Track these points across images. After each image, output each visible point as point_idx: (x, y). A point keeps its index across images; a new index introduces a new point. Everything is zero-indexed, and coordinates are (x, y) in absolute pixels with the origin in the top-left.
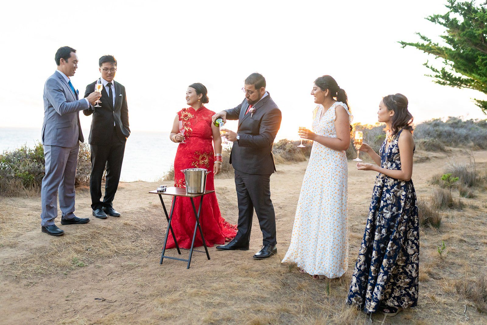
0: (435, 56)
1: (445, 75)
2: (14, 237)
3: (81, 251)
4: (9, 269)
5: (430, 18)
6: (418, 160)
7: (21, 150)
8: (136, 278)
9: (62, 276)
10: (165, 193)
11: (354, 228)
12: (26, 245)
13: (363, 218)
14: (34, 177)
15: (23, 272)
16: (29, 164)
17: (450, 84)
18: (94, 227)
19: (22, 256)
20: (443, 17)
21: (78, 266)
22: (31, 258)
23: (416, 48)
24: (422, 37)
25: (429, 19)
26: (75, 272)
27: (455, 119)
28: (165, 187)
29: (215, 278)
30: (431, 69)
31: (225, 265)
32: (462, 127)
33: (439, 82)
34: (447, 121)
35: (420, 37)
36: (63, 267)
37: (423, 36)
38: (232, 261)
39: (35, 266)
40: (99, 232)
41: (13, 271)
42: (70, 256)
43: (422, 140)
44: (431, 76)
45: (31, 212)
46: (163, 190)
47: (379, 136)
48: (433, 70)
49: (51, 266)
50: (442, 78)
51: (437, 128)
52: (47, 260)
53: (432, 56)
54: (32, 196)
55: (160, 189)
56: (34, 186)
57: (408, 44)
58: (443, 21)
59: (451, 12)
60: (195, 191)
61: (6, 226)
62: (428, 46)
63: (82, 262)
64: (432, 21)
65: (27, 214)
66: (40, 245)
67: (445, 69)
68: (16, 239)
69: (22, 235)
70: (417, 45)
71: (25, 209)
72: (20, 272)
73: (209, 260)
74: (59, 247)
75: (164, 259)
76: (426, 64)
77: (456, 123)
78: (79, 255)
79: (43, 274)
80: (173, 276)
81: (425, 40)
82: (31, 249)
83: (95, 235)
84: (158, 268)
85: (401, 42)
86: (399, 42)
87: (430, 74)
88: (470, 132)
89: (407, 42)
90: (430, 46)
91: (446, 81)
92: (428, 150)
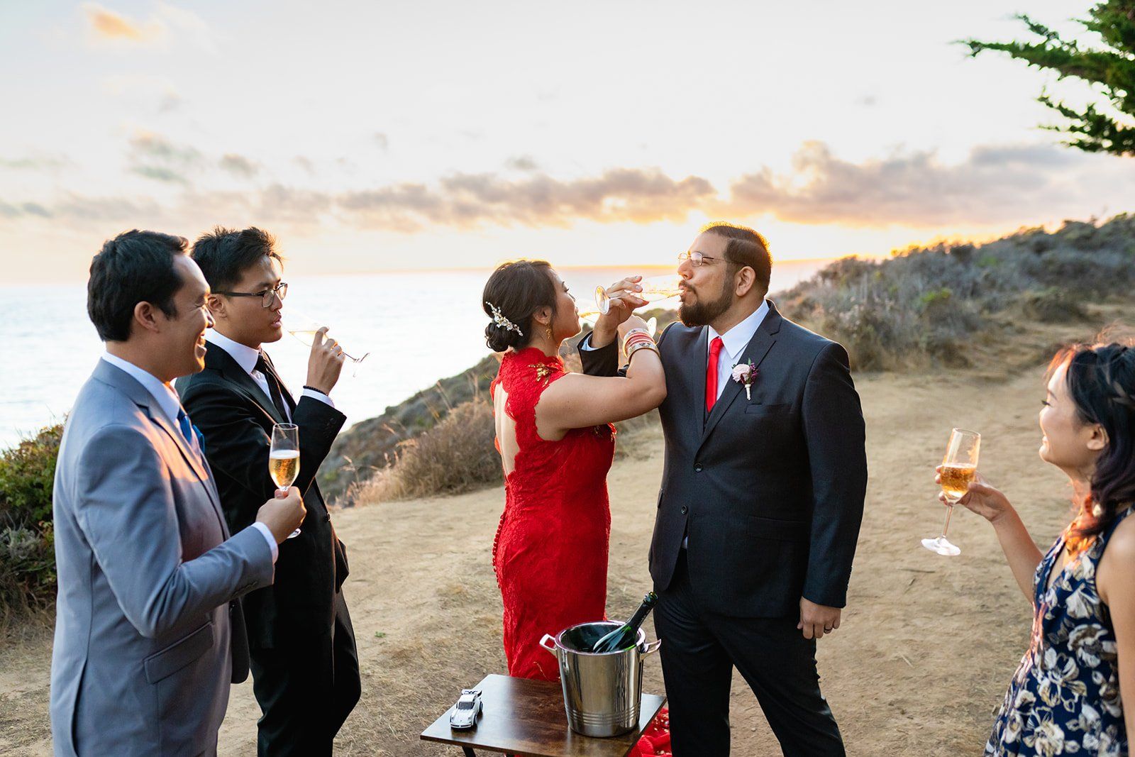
1: (1099, 125)
6: (1041, 356)
17: (1110, 149)
23: (1010, 54)
24: (1032, 25)
30: (1059, 112)
33: (1081, 145)
35: (1029, 26)
37: (1035, 25)
43: (1029, 294)
44: (1057, 129)
47: (927, 295)
48: (1067, 113)
50: (1089, 133)
53: (1054, 73)
57: (985, 46)
62: (1042, 47)
67: (1094, 107)
70: (1015, 50)
81: (1042, 34)
85: (969, 42)
86: (963, 42)
87: (1054, 125)
88: (1128, 260)
89: (984, 42)
90: (1049, 48)
91: (1099, 141)
92: (1046, 320)
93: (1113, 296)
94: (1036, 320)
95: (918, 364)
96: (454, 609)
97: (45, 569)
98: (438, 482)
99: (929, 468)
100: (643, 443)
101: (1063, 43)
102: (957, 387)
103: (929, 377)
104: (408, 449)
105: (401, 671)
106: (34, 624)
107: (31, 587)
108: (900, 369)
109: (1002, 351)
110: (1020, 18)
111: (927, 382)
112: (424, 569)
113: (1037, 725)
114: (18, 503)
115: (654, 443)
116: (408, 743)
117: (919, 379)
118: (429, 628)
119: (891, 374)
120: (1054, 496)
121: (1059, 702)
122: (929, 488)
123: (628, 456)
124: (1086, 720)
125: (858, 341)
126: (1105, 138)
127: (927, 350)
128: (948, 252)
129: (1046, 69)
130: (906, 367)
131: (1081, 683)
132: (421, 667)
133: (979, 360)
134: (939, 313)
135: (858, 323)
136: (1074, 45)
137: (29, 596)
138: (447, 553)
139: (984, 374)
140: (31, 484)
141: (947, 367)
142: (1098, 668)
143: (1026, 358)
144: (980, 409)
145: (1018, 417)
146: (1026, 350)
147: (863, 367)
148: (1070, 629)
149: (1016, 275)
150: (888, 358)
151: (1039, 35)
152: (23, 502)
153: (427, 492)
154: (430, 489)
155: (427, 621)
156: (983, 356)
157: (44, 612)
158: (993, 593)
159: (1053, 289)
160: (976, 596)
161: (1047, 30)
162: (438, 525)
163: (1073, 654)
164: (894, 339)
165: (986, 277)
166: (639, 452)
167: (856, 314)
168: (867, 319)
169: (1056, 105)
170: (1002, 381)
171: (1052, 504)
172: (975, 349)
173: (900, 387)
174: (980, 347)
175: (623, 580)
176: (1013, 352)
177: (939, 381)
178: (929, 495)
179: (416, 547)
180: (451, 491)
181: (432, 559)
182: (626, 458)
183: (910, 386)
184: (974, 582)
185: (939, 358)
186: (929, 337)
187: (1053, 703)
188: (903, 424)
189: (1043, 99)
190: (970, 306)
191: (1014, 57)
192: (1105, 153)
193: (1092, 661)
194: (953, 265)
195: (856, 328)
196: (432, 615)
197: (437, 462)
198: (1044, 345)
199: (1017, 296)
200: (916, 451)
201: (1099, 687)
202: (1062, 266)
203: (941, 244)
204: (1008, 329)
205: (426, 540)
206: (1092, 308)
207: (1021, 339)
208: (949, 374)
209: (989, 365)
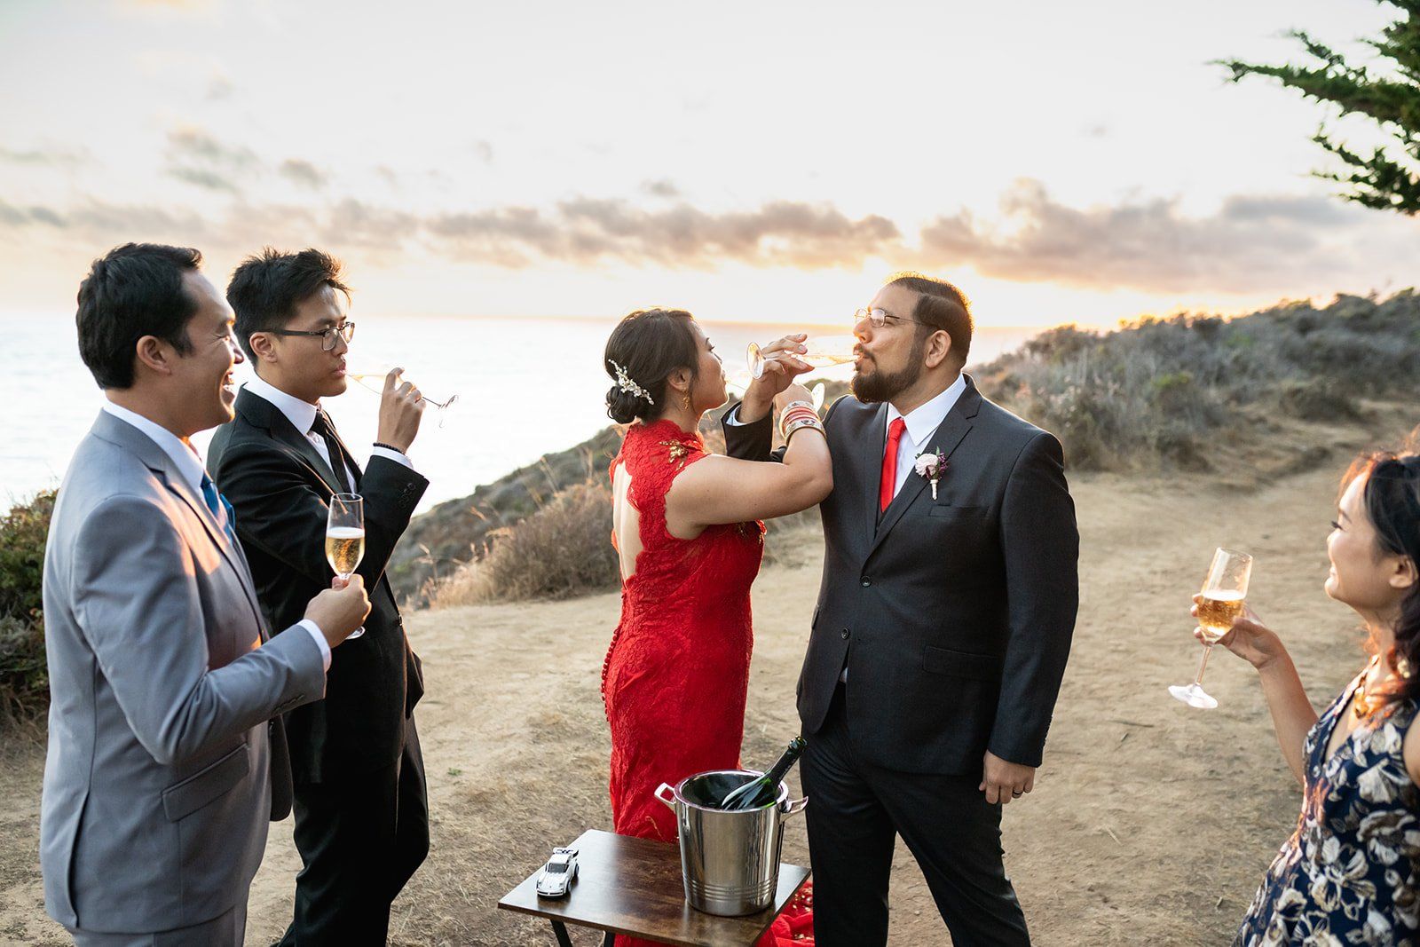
0: (1339, 107)
1: (1388, 175)
6: (1299, 462)
17: (1400, 207)
23: (1281, 81)
24: (1311, 46)
30: (1339, 157)
32: (1384, 327)
33: (1364, 199)
34: (1330, 309)
35: (1307, 47)
37: (1315, 45)
43: (1287, 384)
44: (1335, 177)
47: (1163, 380)
48: (1346, 156)
50: (1375, 185)
53: (1335, 107)
57: (1250, 69)
62: (1323, 73)
67: (1384, 153)
70: (1287, 76)
77: (1364, 317)
81: (1323, 57)
85: (1231, 63)
86: (1223, 63)
87: (1331, 172)
88: (1414, 348)
89: (1249, 65)
90: (1330, 75)
91: (1387, 195)
92: (1309, 416)
93: (1392, 391)
94: (1295, 417)
95: (1145, 464)
96: (549, 744)
97: (36, 669)
98: (536, 584)
99: (1152, 596)
100: (795, 547)
101: (1348, 70)
102: (1192, 495)
103: (1159, 482)
104: (500, 540)
105: (478, 819)
106: (18, 738)
107: (18, 691)
108: (1123, 470)
109: (1251, 453)
110: (1296, 35)
111: (1156, 488)
112: (514, 692)
113: (1307, 934)
115: (810, 548)
116: (483, 910)
117: (1145, 483)
118: (516, 766)
119: (1110, 476)
120: (1307, 638)
121: (1338, 907)
122: (1152, 620)
123: (776, 561)
124: (1372, 931)
125: (1072, 432)
126: (1393, 191)
127: (1158, 447)
128: (1189, 325)
129: (1325, 101)
130: (1130, 467)
131: (1370, 884)
132: (504, 815)
133: (1222, 463)
134: (1174, 401)
135: (1073, 409)
136: (1362, 73)
137: (14, 703)
138: (543, 672)
139: (1226, 481)
140: (23, 561)
141: (1181, 469)
142: (1394, 866)
143: (1281, 464)
144: (1221, 525)
145: (1266, 537)
146: (1281, 453)
147: (1076, 464)
148: (1363, 816)
149: (1273, 359)
150: (1108, 456)
151: (1319, 58)
152: (12, 583)
153: (522, 594)
154: (526, 592)
155: (514, 757)
156: (1226, 458)
157: (32, 723)
158: (1226, 756)
159: (1318, 378)
160: (1204, 760)
161: (1330, 52)
162: (535, 638)
163: (1363, 846)
164: (1117, 433)
165: (1236, 360)
166: (791, 557)
167: (1071, 399)
168: (1085, 405)
169: (1336, 147)
170: (1249, 491)
171: (1304, 647)
172: (1218, 449)
173: (1122, 492)
174: (1224, 448)
175: (763, 718)
176: (1263, 455)
177: (1169, 487)
178: (1151, 630)
179: (505, 664)
180: (552, 595)
181: (523, 680)
182: (773, 565)
183: (1134, 491)
184: (1202, 742)
185: (1172, 458)
186: (1161, 431)
187: (1330, 907)
188: (1122, 538)
189: (1319, 139)
190: (1213, 394)
191: (1286, 85)
192: (1394, 210)
193: (1388, 856)
194: (1195, 343)
195: (1069, 416)
196: (522, 750)
197: (537, 557)
198: (1304, 448)
199: (1272, 386)
200: (1137, 574)
201: (1393, 889)
202: (1331, 350)
203: (1182, 315)
204: (1259, 426)
205: (517, 655)
206: (1366, 404)
207: (1275, 439)
208: (1183, 479)
209: (1233, 470)
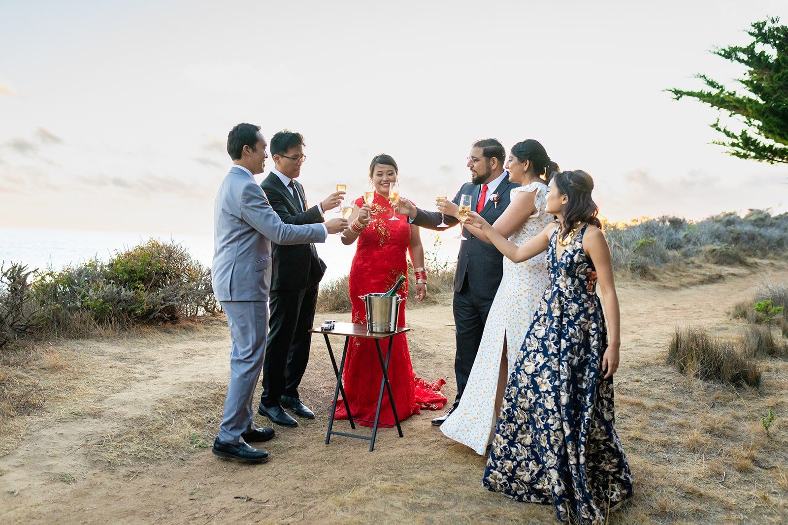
0: (729, 113)
1: (748, 142)
2: (95, 402)
3: (200, 424)
4: (96, 451)
5: (723, 53)
6: (705, 280)
7: (90, 265)
8: (292, 466)
9: (178, 461)
10: (332, 331)
11: (622, 388)
12: (116, 414)
13: (633, 372)
14: (111, 308)
15: (118, 456)
16: (103, 288)
17: (755, 157)
18: (215, 386)
19: (113, 430)
20: (744, 51)
21: (200, 446)
22: (127, 433)
23: (699, 99)
24: (708, 81)
25: (720, 54)
26: (196, 456)
27: (760, 212)
28: (333, 323)
29: (416, 466)
30: (724, 133)
31: (428, 445)
32: (772, 225)
33: (737, 154)
34: (747, 217)
35: (706, 82)
36: (176, 448)
37: (710, 81)
38: (438, 439)
39: (134, 447)
40: (223, 393)
41: (103, 454)
42: (185, 431)
43: (709, 247)
44: (724, 144)
45: (113, 363)
46: (331, 327)
47: (641, 241)
48: (728, 134)
49: (159, 447)
50: (742, 148)
51: (731, 228)
52: (152, 438)
53: (725, 112)
54: (108, 337)
55: (326, 326)
56: (111, 322)
57: (685, 93)
58: (745, 57)
59: (757, 42)
60: (382, 329)
61: (81, 384)
62: (718, 96)
63: (204, 441)
64: (727, 57)
65: (108, 365)
66: (138, 413)
67: (746, 132)
68: (99, 404)
69: (107, 398)
70: (701, 96)
71: (102, 357)
72: (113, 455)
73: (401, 439)
74: (167, 417)
75: (332, 436)
76: (715, 125)
77: (762, 220)
78: (198, 429)
79: (148, 458)
80: (351, 463)
81: (714, 87)
82: (125, 420)
83: (218, 398)
84: (323, 451)
85: (674, 90)
86: (670, 90)
87: (722, 141)
88: (785, 234)
89: (684, 91)
90: (722, 96)
91: (748, 152)
92: (719, 263)
93: (771, 255)
94: (712, 263)
95: (623, 276)
101: (728, 93)
102: (645, 289)
103: (629, 283)
109: (681, 275)
110: (701, 76)
111: (627, 285)
114: (125, 278)
126: (751, 151)
127: (631, 269)
129: (721, 109)
133: (664, 278)
134: (643, 249)
136: (734, 94)
137: (128, 321)
139: (664, 285)
140: (131, 269)
141: (641, 278)
143: (695, 280)
144: (655, 300)
145: (674, 305)
146: (697, 276)
149: (706, 237)
152: (127, 277)
156: (668, 276)
159: (726, 245)
161: (717, 85)
165: (685, 236)
170: (674, 289)
172: (664, 272)
174: (667, 272)
176: (687, 276)
177: (633, 285)
185: (637, 274)
186: (633, 261)
190: (671, 253)
191: (703, 101)
192: (752, 159)
194: (667, 230)
198: (709, 274)
199: (703, 248)
204: (691, 265)
206: (750, 260)
207: (696, 270)
208: (641, 283)
209: (669, 281)
